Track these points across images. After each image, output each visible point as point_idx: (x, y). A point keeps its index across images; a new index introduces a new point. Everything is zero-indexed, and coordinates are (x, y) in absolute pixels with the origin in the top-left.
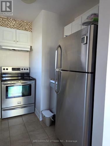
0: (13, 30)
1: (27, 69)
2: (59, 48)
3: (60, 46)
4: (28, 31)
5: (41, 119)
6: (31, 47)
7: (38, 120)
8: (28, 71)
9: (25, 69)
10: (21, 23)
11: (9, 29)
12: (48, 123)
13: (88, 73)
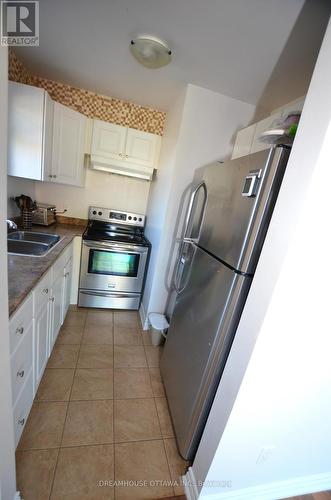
0: (122, 129)
1: (140, 220)
2: (202, 188)
3: (204, 185)
4: (153, 132)
5: (145, 328)
6: (155, 171)
7: (141, 327)
8: (142, 224)
9: (135, 219)
10: (142, 113)
11: (114, 126)
12: (156, 340)
13: (239, 273)
